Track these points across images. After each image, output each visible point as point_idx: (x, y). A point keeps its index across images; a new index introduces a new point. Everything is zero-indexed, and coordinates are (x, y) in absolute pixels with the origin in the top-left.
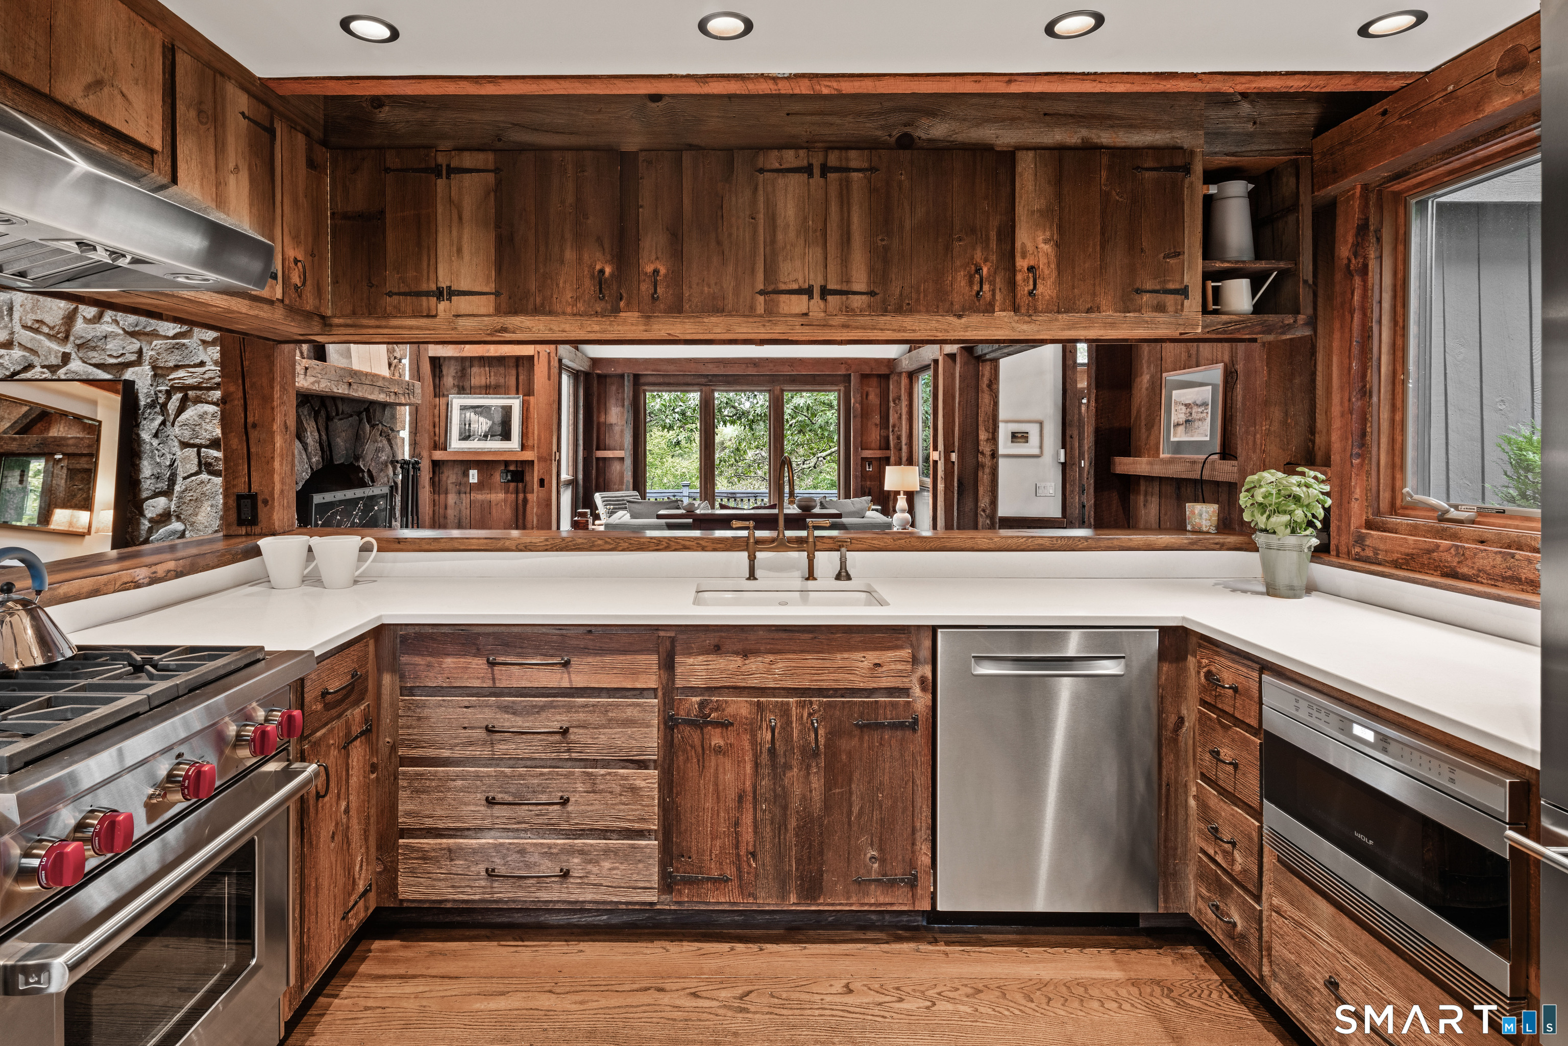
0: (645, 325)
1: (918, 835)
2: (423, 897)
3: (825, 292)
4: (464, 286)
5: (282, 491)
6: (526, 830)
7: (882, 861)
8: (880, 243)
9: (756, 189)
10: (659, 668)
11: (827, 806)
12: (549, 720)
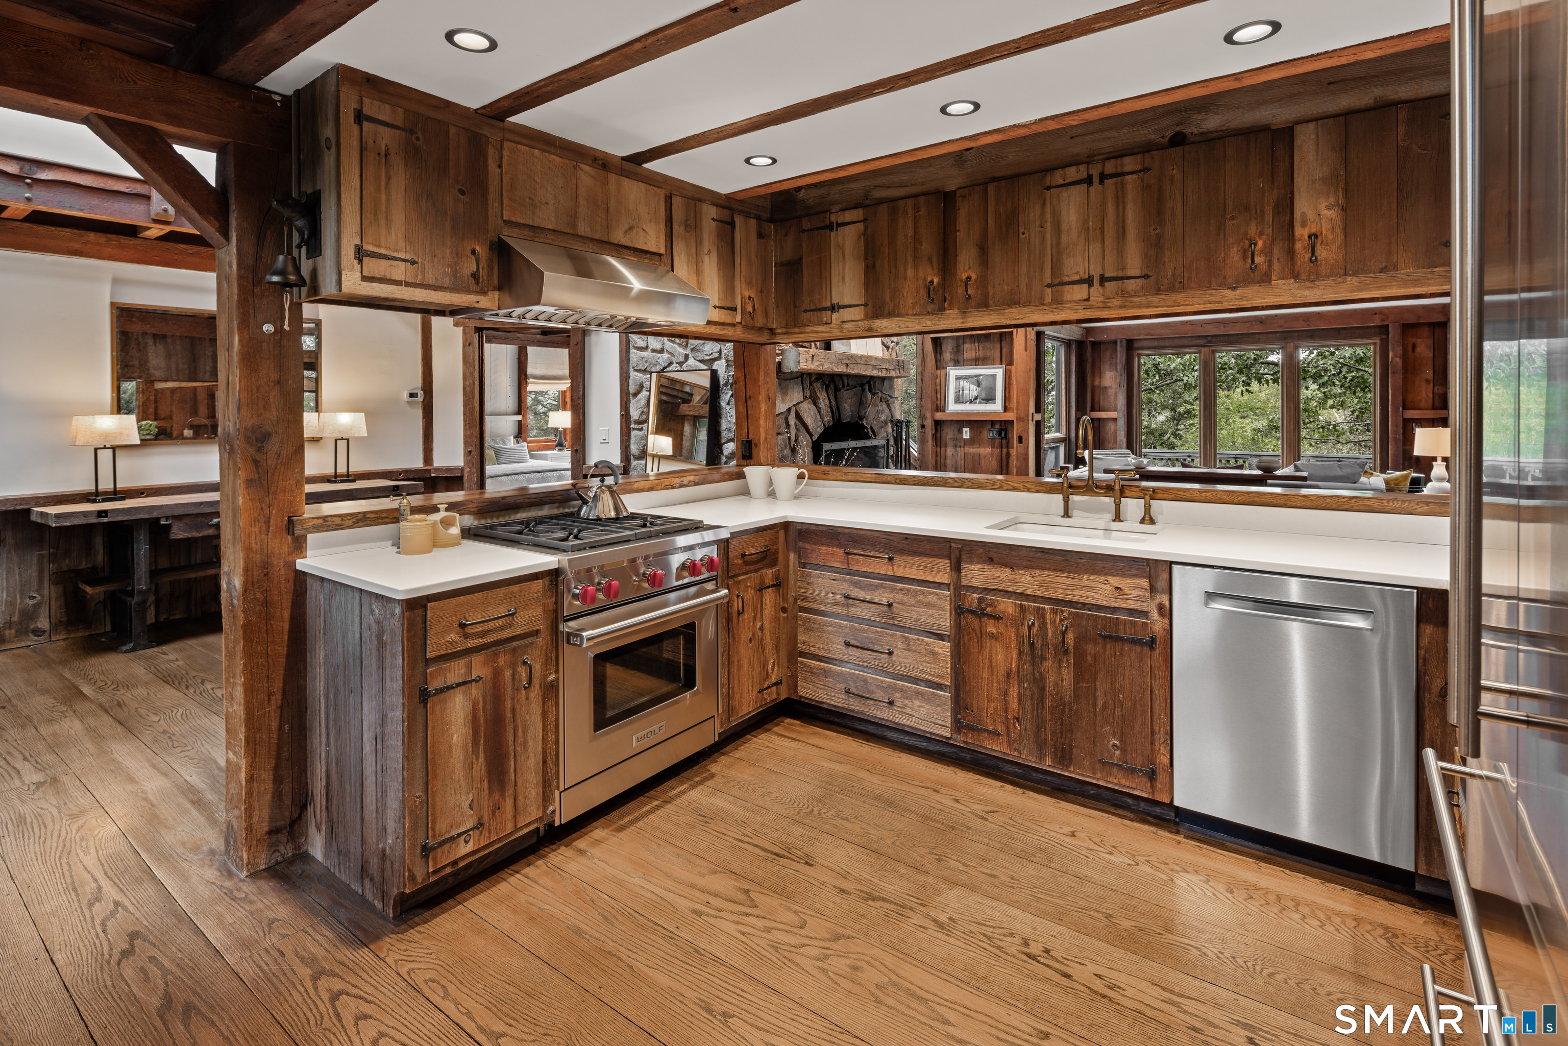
0: (963, 318)
1: (1157, 737)
2: (811, 697)
3: (1103, 279)
4: (846, 302)
5: (766, 439)
6: (867, 667)
7: (1124, 751)
8: (1153, 232)
9: (1044, 204)
10: (951, 570)
11: (1076, 695)
12: (881, 596)
